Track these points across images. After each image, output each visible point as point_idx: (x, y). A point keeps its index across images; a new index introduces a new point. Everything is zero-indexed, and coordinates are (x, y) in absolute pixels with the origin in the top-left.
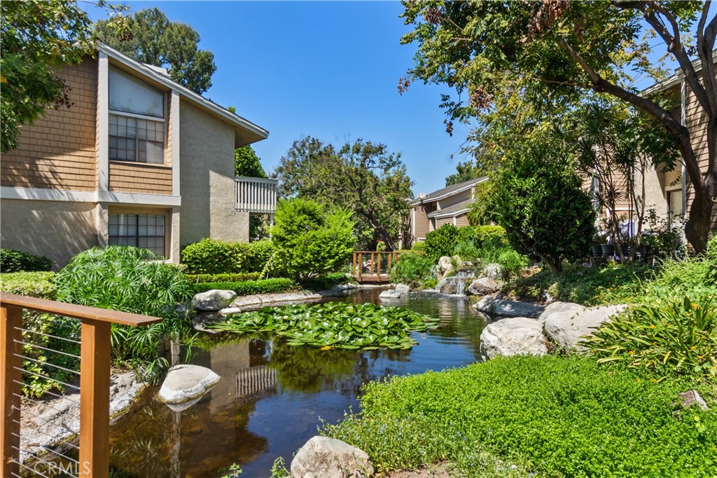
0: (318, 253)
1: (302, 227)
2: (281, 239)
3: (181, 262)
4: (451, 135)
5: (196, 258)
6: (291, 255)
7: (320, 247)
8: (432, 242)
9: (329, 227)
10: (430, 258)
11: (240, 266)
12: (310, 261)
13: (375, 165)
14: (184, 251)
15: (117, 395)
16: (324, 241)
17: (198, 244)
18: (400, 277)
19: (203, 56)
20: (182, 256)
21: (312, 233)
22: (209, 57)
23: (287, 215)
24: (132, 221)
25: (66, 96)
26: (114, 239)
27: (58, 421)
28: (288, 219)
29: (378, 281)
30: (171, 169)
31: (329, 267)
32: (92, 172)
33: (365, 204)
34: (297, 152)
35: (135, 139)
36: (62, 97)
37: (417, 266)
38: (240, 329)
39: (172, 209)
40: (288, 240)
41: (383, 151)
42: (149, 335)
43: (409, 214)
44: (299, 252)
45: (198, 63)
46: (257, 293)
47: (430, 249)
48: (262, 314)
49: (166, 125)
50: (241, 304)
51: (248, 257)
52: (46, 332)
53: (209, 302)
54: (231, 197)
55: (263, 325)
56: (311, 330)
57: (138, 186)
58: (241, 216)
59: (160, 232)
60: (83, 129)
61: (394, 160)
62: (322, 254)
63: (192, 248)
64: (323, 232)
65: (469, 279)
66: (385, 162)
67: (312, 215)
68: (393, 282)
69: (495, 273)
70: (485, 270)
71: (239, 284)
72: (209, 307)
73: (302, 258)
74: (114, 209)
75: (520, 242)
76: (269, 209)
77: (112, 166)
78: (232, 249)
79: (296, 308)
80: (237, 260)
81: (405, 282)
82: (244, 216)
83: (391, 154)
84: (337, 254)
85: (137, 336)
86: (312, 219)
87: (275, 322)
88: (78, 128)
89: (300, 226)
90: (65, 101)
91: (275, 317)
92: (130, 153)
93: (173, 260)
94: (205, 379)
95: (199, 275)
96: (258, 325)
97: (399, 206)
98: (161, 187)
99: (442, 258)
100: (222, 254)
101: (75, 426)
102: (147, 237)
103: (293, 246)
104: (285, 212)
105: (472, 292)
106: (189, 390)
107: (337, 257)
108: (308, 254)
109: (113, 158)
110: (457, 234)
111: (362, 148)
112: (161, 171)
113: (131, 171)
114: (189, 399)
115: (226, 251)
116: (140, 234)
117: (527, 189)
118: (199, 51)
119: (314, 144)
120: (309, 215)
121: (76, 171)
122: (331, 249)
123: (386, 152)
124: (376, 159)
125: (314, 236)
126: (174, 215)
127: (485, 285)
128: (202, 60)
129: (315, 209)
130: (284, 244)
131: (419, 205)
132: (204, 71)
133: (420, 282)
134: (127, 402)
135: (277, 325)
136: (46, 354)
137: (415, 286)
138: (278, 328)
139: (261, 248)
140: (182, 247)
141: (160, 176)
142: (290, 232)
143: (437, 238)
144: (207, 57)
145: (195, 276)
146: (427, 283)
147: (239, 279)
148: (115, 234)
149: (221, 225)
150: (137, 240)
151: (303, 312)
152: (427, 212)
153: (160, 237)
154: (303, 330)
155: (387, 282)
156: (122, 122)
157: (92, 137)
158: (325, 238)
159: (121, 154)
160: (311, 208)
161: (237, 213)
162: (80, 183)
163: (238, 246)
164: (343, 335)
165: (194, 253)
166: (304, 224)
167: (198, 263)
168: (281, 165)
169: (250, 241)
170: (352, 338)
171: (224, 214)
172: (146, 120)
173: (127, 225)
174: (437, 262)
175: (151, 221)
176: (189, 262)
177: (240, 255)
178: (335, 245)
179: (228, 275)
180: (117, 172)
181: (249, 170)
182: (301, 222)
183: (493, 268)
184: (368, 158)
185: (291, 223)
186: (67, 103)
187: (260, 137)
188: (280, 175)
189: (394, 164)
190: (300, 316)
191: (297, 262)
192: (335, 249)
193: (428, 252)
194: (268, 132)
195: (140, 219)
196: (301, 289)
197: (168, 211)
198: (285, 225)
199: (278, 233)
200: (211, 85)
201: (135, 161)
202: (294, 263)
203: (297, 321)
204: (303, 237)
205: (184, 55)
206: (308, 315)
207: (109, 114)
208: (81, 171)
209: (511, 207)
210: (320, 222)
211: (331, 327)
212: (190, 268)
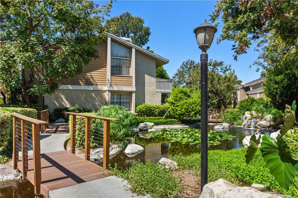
0: (188, 109)
1: (181, 98)
2: (173, 103)
3: (136, 112)
4: (237, 60)
5: (141, 111)
6: (177, 110)
7: (188, 106)
8: (242, 105)
9: (192, 99)
10: (241, 112)
11: (157, 114)
12: (184, 112)
13: (218, 71)
14: (136, 108)
15: (112, 150)
16: (190, 104)
17: (142, 105)
18: (225, 120)
19: (145, 29)
20: (136, 110)
21: (185, 101)
22: (148, 29)
23: (175, 94)
24: (119, 97)
25: (98, 55)
26: (112, 103)
27: (97, 154)
28: (176, 95)
29: (216, 121)
30: (132, 77)
31: (192, 115)
32: (105, 75)
33: (214, 88)
34: (184, 67)
35: (120, 67)
36: (97, 55)
37: (234, 115)
38: (154, 136)
39: (132, 92)
40: (175, 104)
41: (223, 64)
42: (122, 133)
43: (236, 92)
44: (180, 109)
45: (143, 32)
46: (163, 125)
47: (241, 108)
48: (163, 131)
49: (130, 60)
50: (157, 128)
51: (160, 111)
52: (94, 129)
53: (144, 127)
54: (154, 87)
55: (162, 135)
56: (179, 137)
57: (120, 84)
58: (158, 95)
59: (128, 101)
60: (103, 64)
61: (228, 68)
62: (189, 109)
63: (139, 107)
64: (190, 100)
65: (257, 121)
66: (223, 69)
67: (185, 94)
68: (222, 122)
69: (269, 119)
70: (265, 118)
71: (156, 121)
72: (144, 129)
73: (181, 111)
74: (113, 93)
75: (277, 105)
76: (169, 91)
77: (112, 77)
78: (154, 107)
79: (176, 129)
80: (156, 112)
81: (227, 122)
82: (159, 94)
83: (226, 65)
84: (195, 110)
85: (118, 133)
86: (186, 95)
87: (167, 134)
88: (101, 64)
89: (180, 98)
90: (97, 57)
91: (167, 133)
92: (118, 72)
93: (133, 111)
94: (139, 148)
95: (142, 117)
96: (161, 135)
97: (230, 89)
98: (128, 84)
99: (246, 112)
100: (150, 109)
101: (102, 156)
102: (124, 102)
103: (177, 106)
104: (175, 93)
105: (258, 127)
106: (134, 151)
107: (196, 111)
108: (183, 109)
109: (112, 74)
110: (255, 101)
111: (213, 63)
112: (128, 78)
113: (118, 79)
114: (133, 153)
115: (152, 108)
116: (121, 102)
117: (279, 81)
118: (144, 27)
119: (191, 62)
120: (184, 93)
121: (100, 79)
122: (193, 107)
123: (224, 65)
124: (219, 68)
125: (186, 102)
126: (133, 94)
127: (264, 124)
128: (145, 31)
129: (186, 91)
130: (174, 106)
131: (241, 88)
132: (146, 35)
133: (235, 123)
134: (115, 152)
135: (167, 135)
136: (94, 135)
137: (233, 124)
138: (168, 136)
139: (166, 107)
140: (136, 107)
141: (128, 80)
142: (176, 101)
143: (245, 103)
144: (147, 29)
145: (140, 117)
146: (238, 123)
147: (157, 119)
148: (113, 101)
149: (150, 98)
150: (120, 103)
151: (178, 131)
152: (246, 91)
153: (128, 103)
154: (177, 137)
155: (220, 122)
156: (115, 61)
157: (105, 62)
158: (190, 103)
159: (115, 72)
160: (185, 91)
161: (156, 93)
162: (102, 84)
163: (157, 106)
164: (191, 140)
165: (140, 109)
166: (182, 97)
167: (142, 113)
168: (177, 72)
169: (162, 104)
170: (194, 140)
171: (151, 94)
172: (124, 59)
173: (117, 98)
174: (244, 114)
175: (125, 97)
176: (138, 112)
177: (157, 110)
178: (195, 106)
179: (153, 117)
180: (113, 79)
181: (162, 75)
182: (181, 97)
183: (269, 117)
184: (215, 67)
185: (177, 97)
186: (98, 57)
187: (166, 62)
188: (176, 76)
189: (228, 70)
190: (177, 132)
191: (179, 113)
192: (195, 108)
193: (240, 109)
194: (169, 61)
195: (121, 96)
196: (181, 124)
197: (131, 93)
198: (174, 98)
199: (171, 101)
200: (149, 40)
201: (120, 75)
202: (178, 113)
203: (176, 134)
204: (181, 102)
205: (138, 30)
206: (180, 132)
207: (111, 58)
208: (102, 79)
209: (272, 89)
210: (189, 96)
211: (187, 136)
212: (139, 115)
